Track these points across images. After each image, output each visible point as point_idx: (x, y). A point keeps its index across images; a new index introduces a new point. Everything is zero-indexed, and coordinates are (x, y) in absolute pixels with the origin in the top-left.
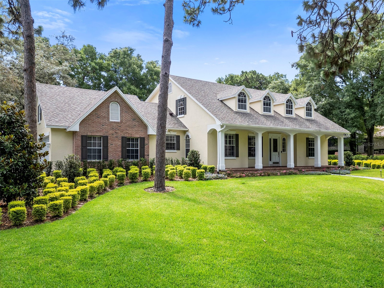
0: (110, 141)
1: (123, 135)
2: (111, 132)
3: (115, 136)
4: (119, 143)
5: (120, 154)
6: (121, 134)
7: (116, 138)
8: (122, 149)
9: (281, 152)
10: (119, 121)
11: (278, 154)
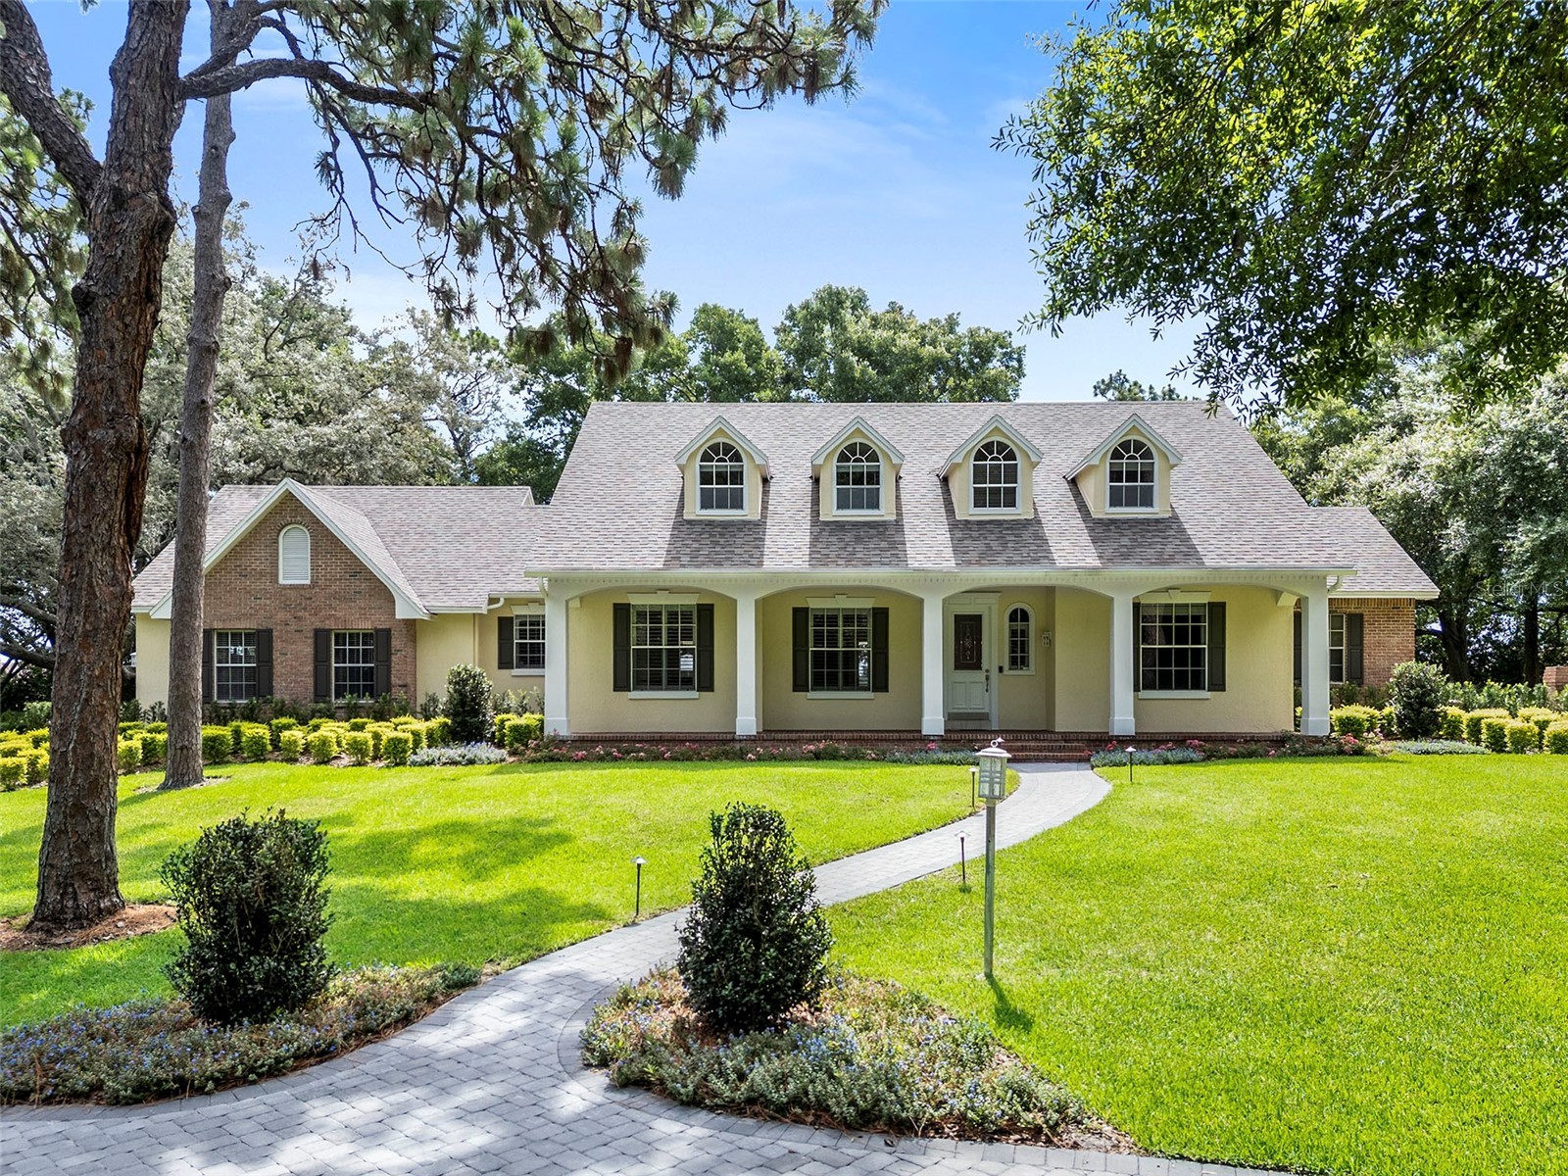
0: (277, 645)
1: (319, 625)
2: (281, 616)
3: (294, 627)
4: (308, 649)
5: (310, 681)
6: (312, 623)
7: (298, 635)
8: (316, 667)
9: (1001, 669)
10: (308, 582)
11: (987, 678)
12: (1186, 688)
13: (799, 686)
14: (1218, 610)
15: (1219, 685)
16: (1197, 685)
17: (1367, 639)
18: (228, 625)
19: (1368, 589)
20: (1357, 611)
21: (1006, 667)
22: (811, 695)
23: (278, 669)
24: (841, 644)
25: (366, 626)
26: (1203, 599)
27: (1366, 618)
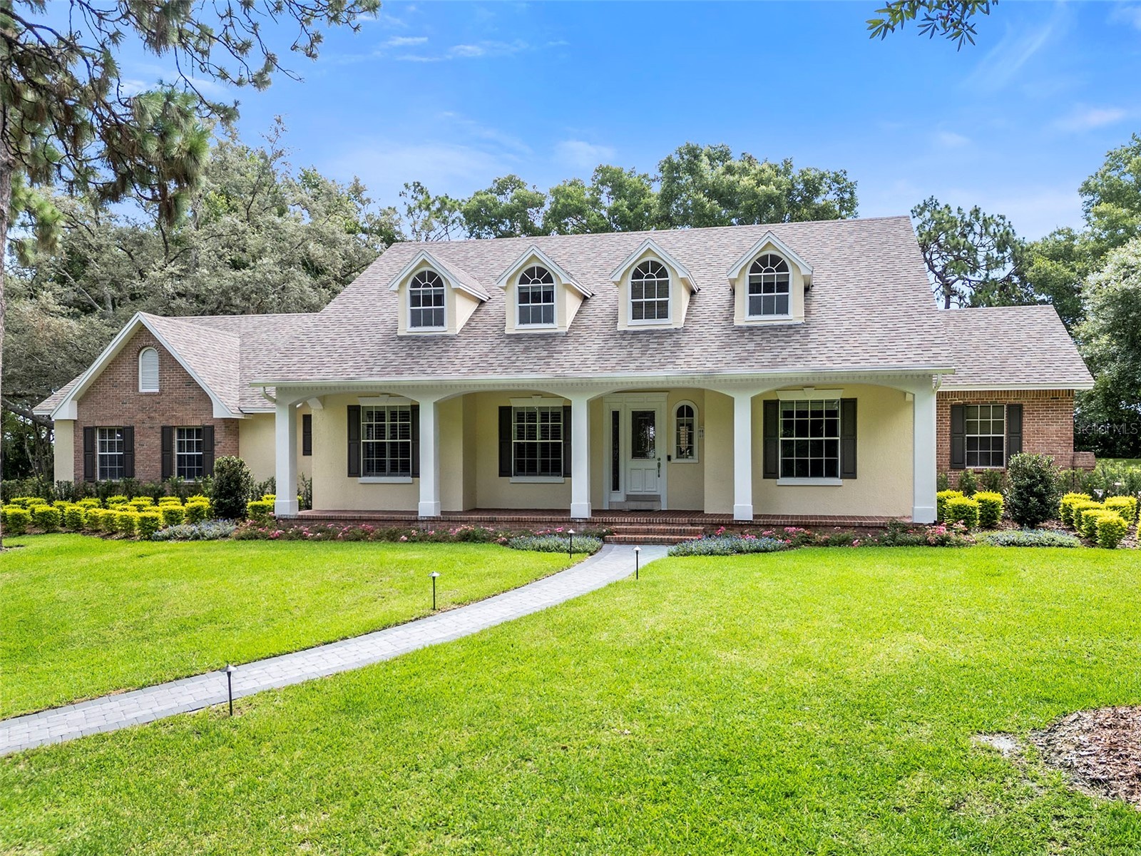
0: (137, 438)
1: (165, 423)
2: (140, 416)
3: (147, 425)
4: (157, 441)
5: (159, 466)
6: (161, 421)
7: (151, 431)
8: (163, 455)
9: (669, 458)
10: (157, 390)
11: (659, 465)
12: (821, 475)
13: (504, 472)
14: (850, 406)
15: (851, 473)
16: (832, 473)
17: (1026, 428)
18: (105, 424)
19: (1024, 381)
20: (1017, 402)
21: (674, 454)
22: (514, 479)
23: (138, 457)
24: (538, 436)
25: (196, 423)
26: (836, 396)
27: (1025, 408)
